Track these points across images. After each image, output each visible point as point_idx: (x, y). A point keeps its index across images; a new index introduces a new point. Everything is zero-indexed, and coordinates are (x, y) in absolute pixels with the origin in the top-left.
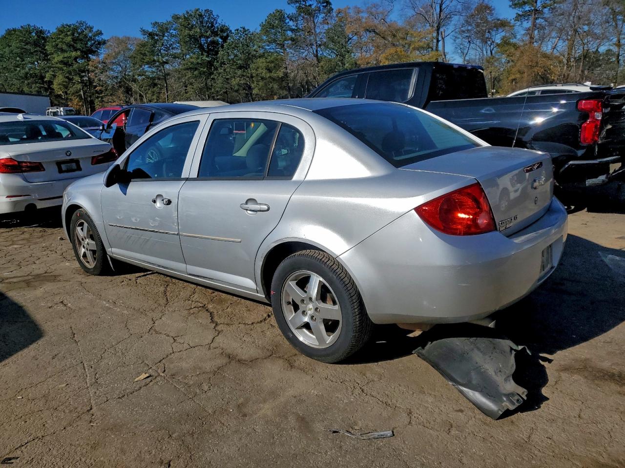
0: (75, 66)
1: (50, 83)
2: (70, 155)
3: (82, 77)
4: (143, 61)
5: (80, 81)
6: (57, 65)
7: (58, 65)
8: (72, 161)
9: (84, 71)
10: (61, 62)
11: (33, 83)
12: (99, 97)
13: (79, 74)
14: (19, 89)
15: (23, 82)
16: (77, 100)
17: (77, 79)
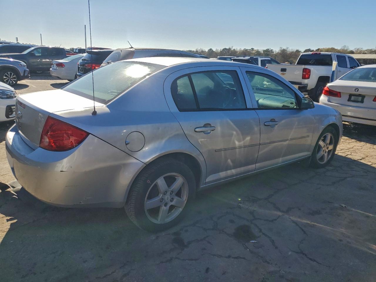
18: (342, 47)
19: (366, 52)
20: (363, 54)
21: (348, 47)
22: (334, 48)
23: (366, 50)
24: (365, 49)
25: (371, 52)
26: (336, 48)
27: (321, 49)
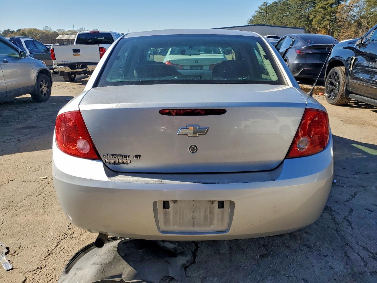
0: (329, 9)
1: (312, 20)
2: (197, 62)
3: (331, 16)
4: (375, 3)
5: (329, 19)
6: (318, 10)
7: (320, 10)
8: (199, 66)
9: (334, 13)
10: (322, 7)
11: (302, 21)
12: (338, 29)
13: (330, 15)
14: (294, 25)
15: (297, 21)
16: (324, 31)
17: (328, 17)
18: (44, 27)
19: (68, 33)
20: (66, 34)
21: (50, 28)
22: (36, 29)
23: (68, 31)
24: (66, 30)
25: (73, 33)
26: (38, 29)
27: (23, 29)
